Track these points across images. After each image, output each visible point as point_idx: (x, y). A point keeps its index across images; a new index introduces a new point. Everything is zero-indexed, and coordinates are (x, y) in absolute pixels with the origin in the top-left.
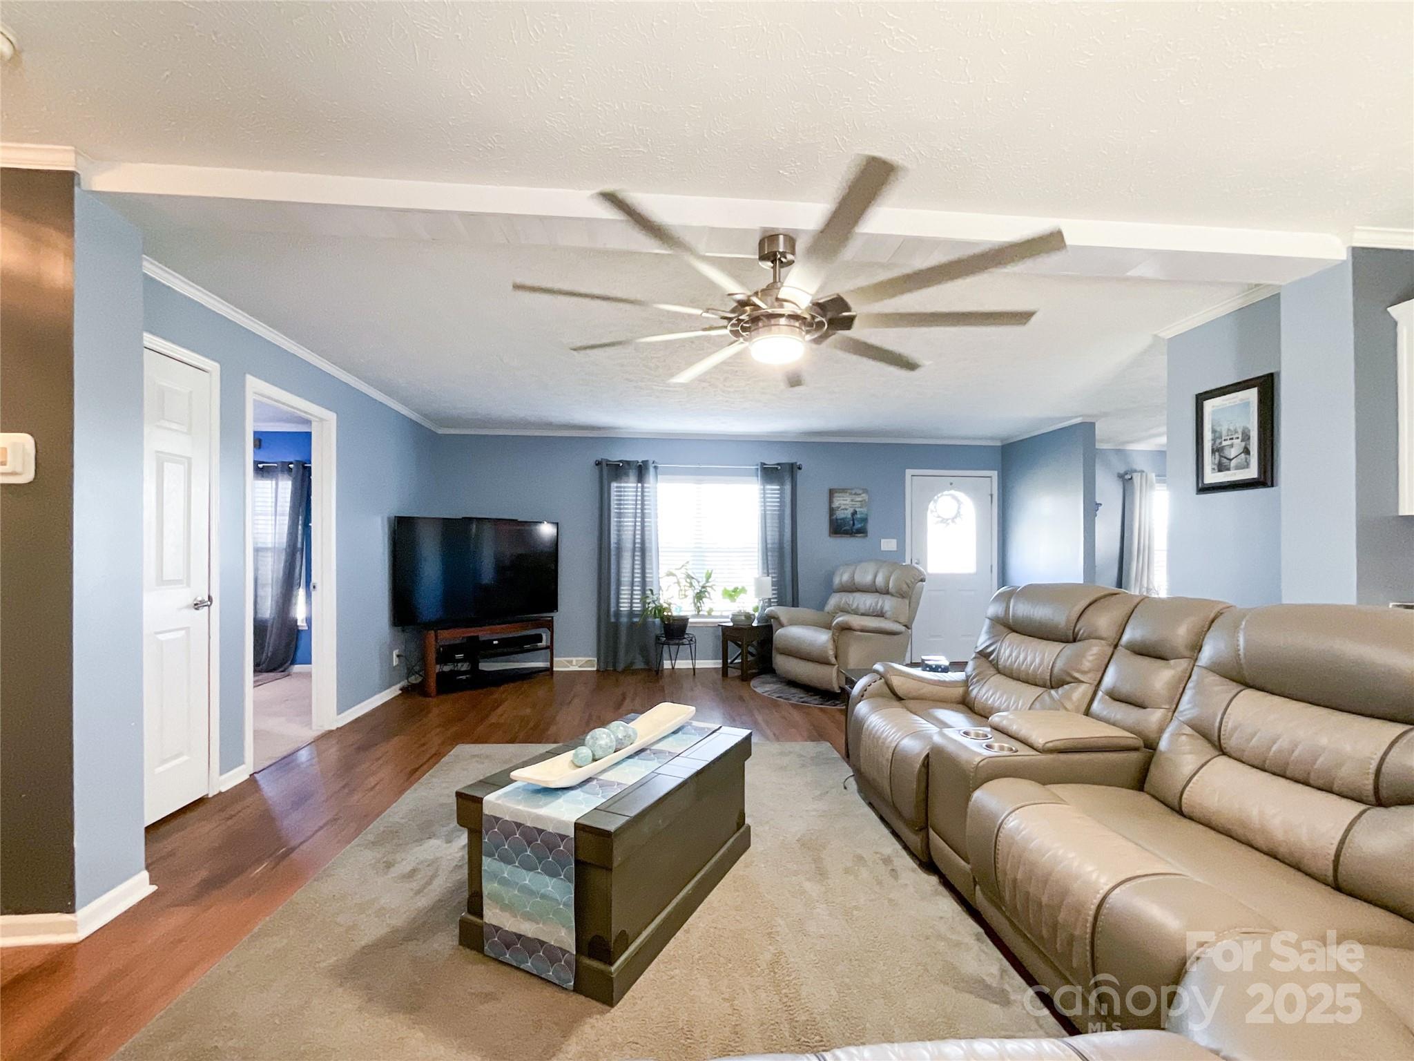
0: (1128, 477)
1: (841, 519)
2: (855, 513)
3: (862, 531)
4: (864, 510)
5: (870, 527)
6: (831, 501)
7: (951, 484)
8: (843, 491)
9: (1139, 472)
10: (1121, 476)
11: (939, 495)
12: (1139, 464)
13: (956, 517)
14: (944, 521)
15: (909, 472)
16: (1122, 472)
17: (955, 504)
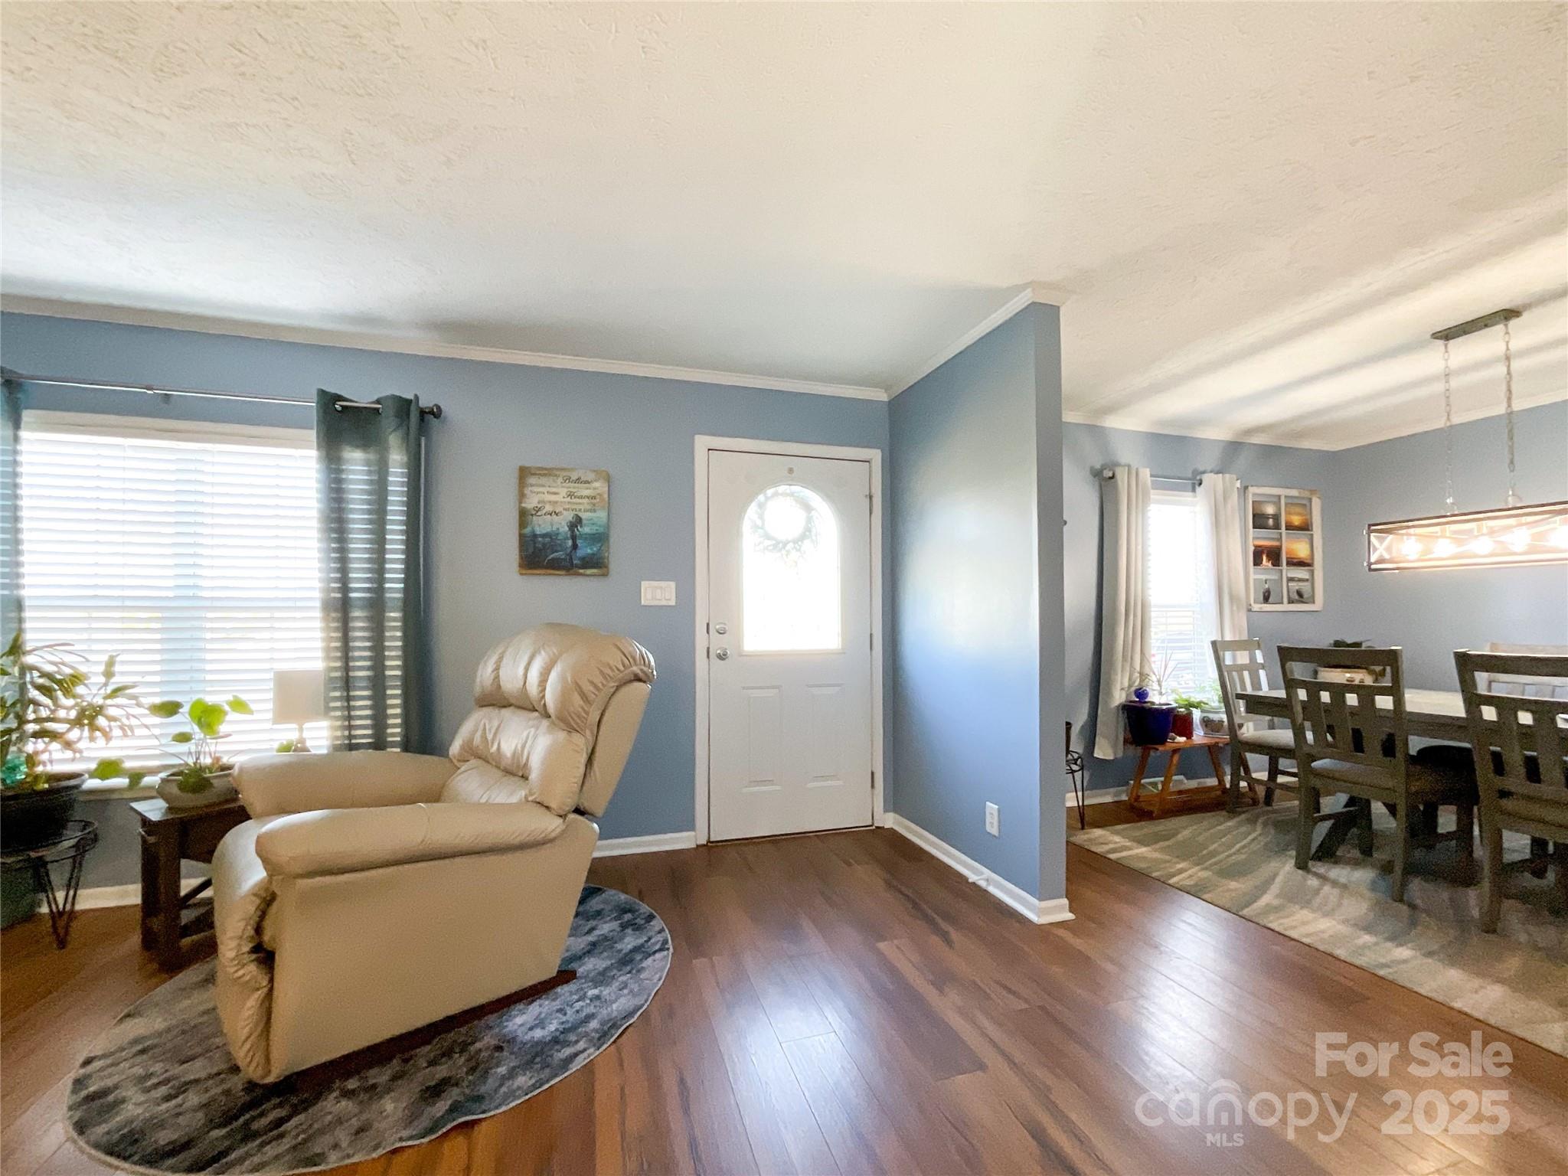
0: (1108, 474)
1: (544, 536)
2: (577, 522)
3: (596, 564)
4: (602, 515)
5: (618, 554)
6: (522, 496)
7: (791, 470)
8: (547, 472)
9: (1125, 465)
10: (1097, 474)
11: (770, 492)
12: (1127, 455)
13: (803, 537)
14: (779, 546)
15: (702, 442)
16: (1098, 466)
17: (802, 515)
